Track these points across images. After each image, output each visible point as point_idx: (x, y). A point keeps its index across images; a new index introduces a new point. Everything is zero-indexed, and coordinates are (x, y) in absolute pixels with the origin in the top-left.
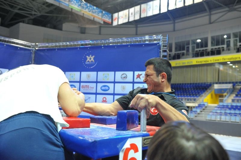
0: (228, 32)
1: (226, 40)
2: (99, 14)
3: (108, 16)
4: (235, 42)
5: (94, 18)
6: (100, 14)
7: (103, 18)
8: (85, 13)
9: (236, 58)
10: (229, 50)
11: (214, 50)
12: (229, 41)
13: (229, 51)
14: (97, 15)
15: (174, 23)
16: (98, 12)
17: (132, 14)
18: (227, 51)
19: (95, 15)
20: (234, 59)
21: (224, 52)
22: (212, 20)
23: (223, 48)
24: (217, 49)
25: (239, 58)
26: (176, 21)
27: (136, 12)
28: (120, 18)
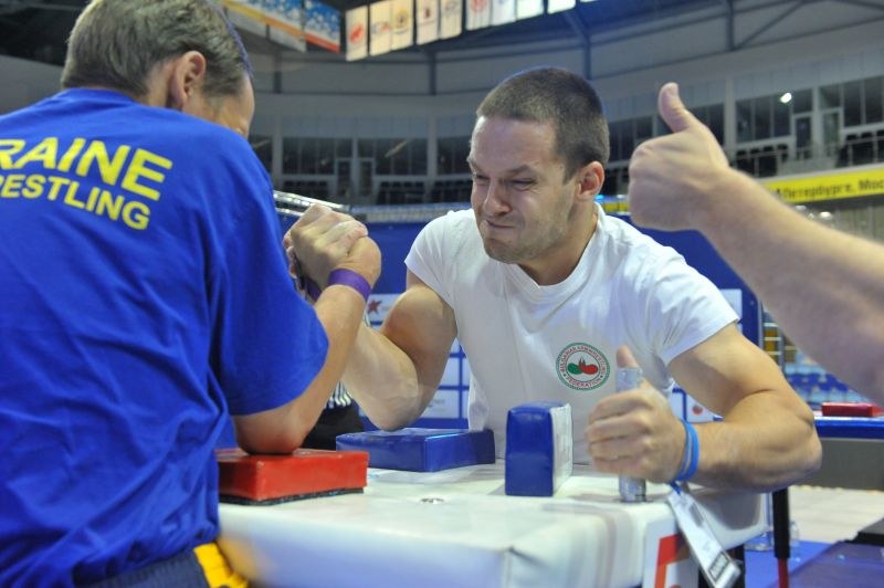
0: (802, 86)
1: (793, 118)
2: (289, 14)
3: (325, 20)
4: (831, 122)
5: (268, 28)
6: (296, 13)
7: (308, 31)
8: (231, 8)
9: (837, 189)
10: (807, 155)
11: (749, 156)
12: (807, 121)
13: (810, 162)
14: (281, 19)
15: (587, 46)
16: (288, 5)
17: (428, 14)
18: (802, 162)
19: (273, 15)
20: (827, 190)
21: (789, 164)
22: (739, 37)
23: (784, 147)
24: (762, 154)
25: (848, 187)
26: (595, 38)
27: (447, 9)
28: (379, 27)
